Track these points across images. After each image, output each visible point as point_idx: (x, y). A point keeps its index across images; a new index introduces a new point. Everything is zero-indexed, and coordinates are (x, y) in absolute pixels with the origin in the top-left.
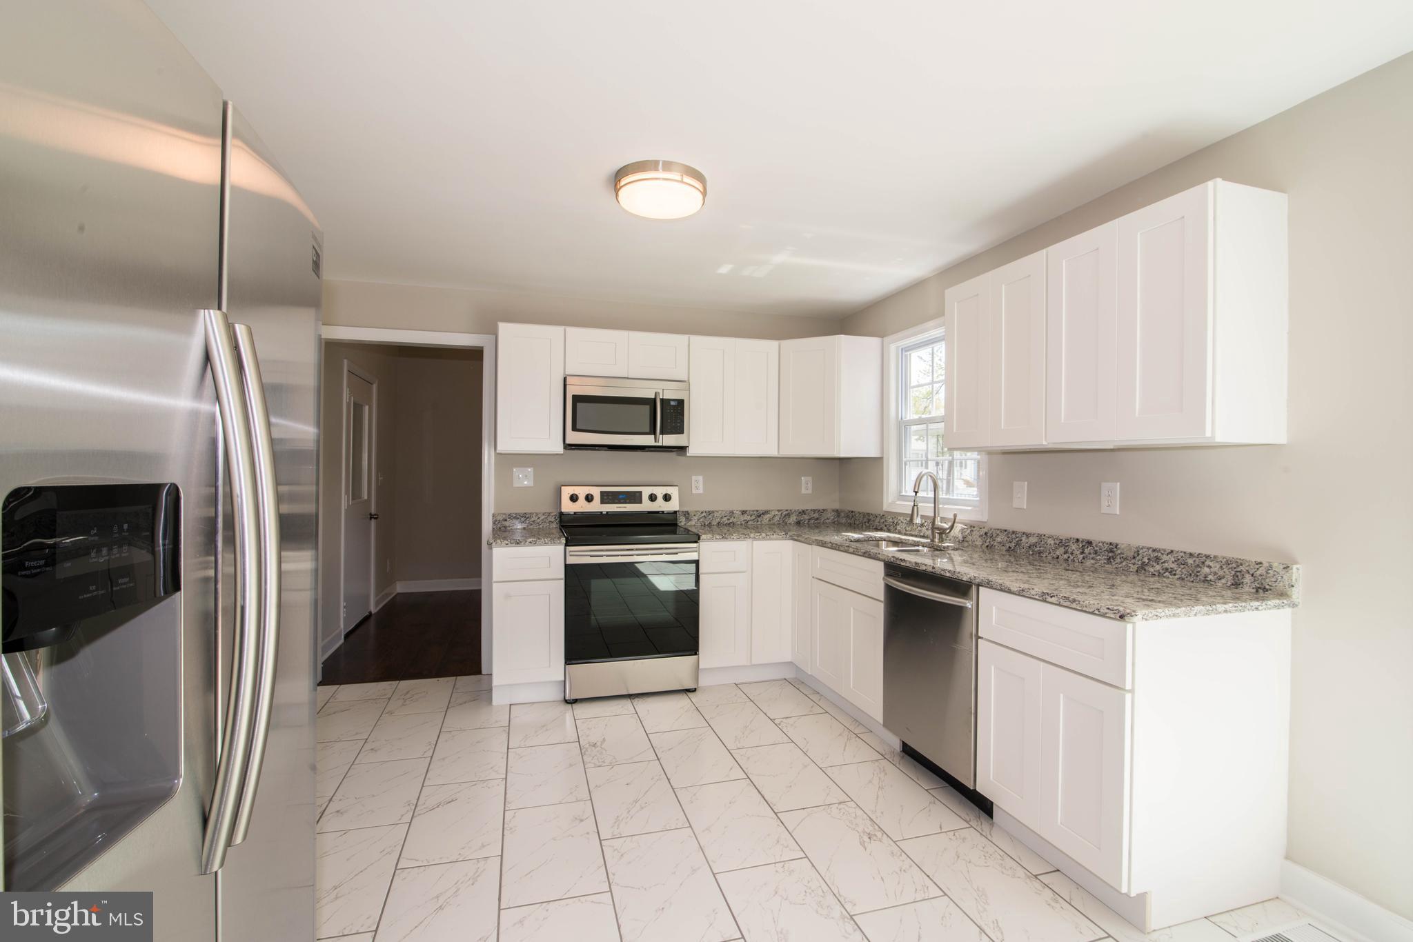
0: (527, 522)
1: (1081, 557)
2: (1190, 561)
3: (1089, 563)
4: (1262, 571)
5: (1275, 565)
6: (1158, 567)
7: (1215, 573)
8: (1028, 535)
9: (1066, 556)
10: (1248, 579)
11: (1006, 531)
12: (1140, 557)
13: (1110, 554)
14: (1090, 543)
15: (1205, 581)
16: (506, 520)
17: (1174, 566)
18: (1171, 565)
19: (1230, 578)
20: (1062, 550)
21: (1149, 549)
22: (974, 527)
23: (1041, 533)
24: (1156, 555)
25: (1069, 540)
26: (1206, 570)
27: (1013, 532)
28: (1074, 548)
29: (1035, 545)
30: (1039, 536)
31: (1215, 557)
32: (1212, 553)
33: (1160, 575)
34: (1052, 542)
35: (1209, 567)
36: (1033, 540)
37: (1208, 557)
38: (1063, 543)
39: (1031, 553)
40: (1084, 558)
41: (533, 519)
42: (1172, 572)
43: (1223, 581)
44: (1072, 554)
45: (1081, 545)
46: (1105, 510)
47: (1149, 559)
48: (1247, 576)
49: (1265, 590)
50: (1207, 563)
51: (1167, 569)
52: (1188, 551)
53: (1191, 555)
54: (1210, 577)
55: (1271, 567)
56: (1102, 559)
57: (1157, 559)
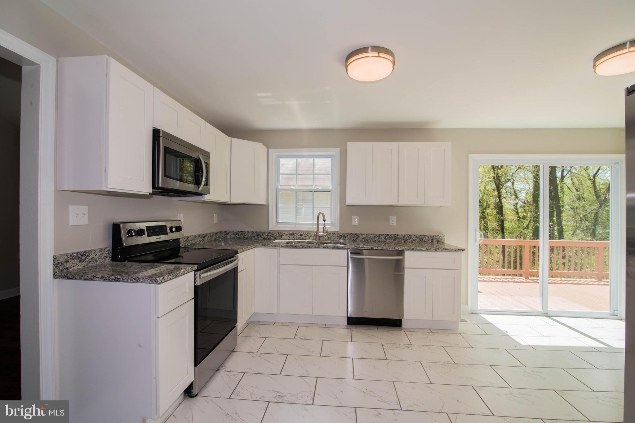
0: (87, 260)
1: (384, 240)
2: (420, 237)
3: (387, 241)
4: (438, 237)
5: (441, 236)
6: (411, 240)
7: (427, 239)
8: (362, 235)
9: (379, 240)
10: (435, 240)
11: (352, 234)
12: (405, 237)
13: (395, 238)
14: (388, 235)
15: (425, 242)
16: (68, 261)
17: (416, 239)
18: (415, 239)
19: (431, 240)
20: (377, 238)
21: (408, 235)
22: (334, 234)
23: (368, 233)
24: (410, 237)
25: (380, 235)
26: (425, 239)
27: (355, 234)
28: (382, 237)
29: (365, 238)
30: (368, 234)
31: (427, 235)
32: (426, 234)
33: (412, 242)
34: (373, 236)
35: (425, 238)
36: (364, 236)
37: (425, 235)
38: (378, 236)
39: (363, 240)
40: (386, 240)
41: (91, 257)
42: (415, 241)
43: (429, 241)
44: (381, 239)
45: (385, 236)
46: (391, 224)
47: (408, 238)
48: (435, 239)
49: (439, 242)
50: (425, 237)
51: (414, 240)
52: (420, 234)
53: (421, 235)
54: (426, 241)
55: (440, 236)
56: (392, 240)
57: (411, 238)
